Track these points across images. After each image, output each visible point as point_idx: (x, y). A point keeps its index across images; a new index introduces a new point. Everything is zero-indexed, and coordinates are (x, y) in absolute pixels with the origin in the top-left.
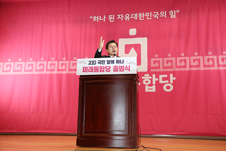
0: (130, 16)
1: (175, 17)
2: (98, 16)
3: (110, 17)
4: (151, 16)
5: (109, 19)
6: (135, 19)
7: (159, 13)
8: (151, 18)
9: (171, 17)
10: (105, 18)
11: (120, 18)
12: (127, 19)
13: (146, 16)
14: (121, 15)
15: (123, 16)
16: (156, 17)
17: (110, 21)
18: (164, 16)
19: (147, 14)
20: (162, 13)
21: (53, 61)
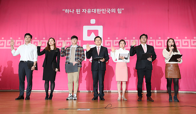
0: (91, 11)
1: (121, 13)
2: (68, 9)
3: (77, 10)
4: (105, 12)
6: (94, 13)
7: (111, 10)
9: (119, 13)
11: (84, 12)
12: (89, 12)
13: (102, 11)
14: (84, 9)
15: (86, 11)
16: (108, 12)
17: (77, 13)
18: (114, 12)
19: (103, 10)
20: (113, 10)
21: (36, 40)
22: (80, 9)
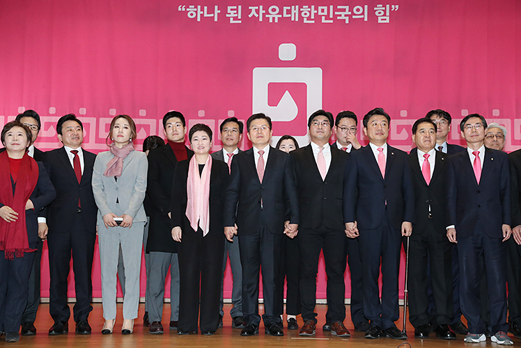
0: (281, 12)
1: (388, 21)
2: (199, 7)
3: (231, 10)
4: (331, 16)
5: (227, 15)
6: (293, 19)
7: (351, 10)
8: (332, 21)
9: (380, 21)
10: (217, 11)
11: (257, 16)
12: (274, 18)
13: (320, 13)
14: (257, 8)
15: (264, 12)
16: (343, 17)
17: (232, 21)
18: (362, 16)
19: (323, 11)
20: (358, 10)
22: (240, 7)
